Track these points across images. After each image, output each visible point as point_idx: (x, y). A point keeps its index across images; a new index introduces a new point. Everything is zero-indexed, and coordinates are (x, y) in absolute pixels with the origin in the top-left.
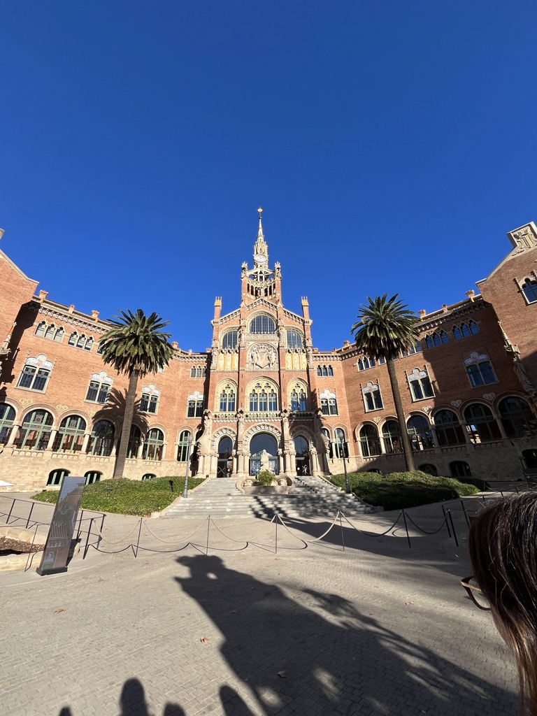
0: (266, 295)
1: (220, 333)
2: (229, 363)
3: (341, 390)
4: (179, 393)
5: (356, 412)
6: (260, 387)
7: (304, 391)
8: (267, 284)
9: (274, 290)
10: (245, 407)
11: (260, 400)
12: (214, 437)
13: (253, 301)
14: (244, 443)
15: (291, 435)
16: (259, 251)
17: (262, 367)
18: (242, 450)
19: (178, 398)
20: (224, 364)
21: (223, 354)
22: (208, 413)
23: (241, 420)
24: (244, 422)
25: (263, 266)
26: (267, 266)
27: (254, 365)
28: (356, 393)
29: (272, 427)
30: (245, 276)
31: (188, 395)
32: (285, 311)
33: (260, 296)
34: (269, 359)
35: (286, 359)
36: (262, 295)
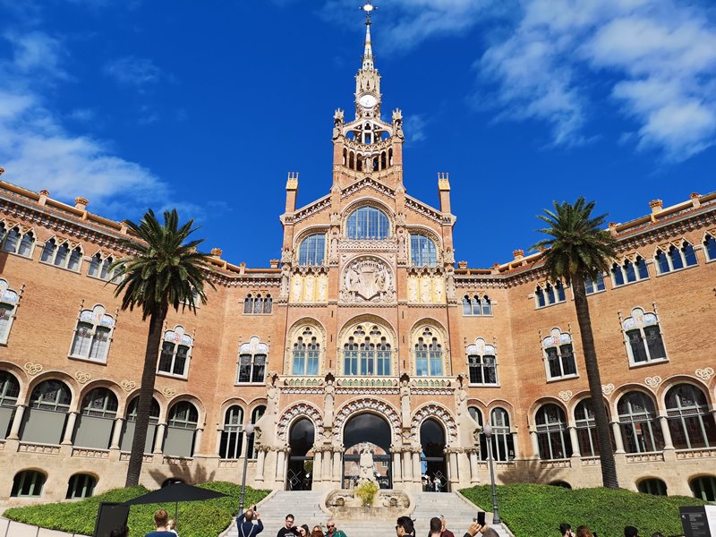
0: (376, 169)
1: (296, 236)
2: (309, 291)
3: (505, 341)
4: (225, 341)
5: (530, 381)
6: (363, 333)
7: (439, 342)
8: (379, 147)
9: (390, 159)
10: (337, 368)
11: (363, 355)
12: (283, 418)
13: (353, 180)
14: (334, 430)
15: (414, 419)
16: (364, 87)
17: (366, 299)
18: (330, 443)
19: (223, 350)
20: (303, 292)
21: (301, 273)
22: (275, 377)
23: (330, 389)
24: (333, 394)
25: (372, 115)
26: (379, 114)
27: (354, 294)
28: (530, 347)
29: (382, 403)
30: (339, 135)
31: (240, 344)
32: (408, 200)
33: (365, 171)
34: (379, 285)
35: (409, 284)
36: (369, 171)
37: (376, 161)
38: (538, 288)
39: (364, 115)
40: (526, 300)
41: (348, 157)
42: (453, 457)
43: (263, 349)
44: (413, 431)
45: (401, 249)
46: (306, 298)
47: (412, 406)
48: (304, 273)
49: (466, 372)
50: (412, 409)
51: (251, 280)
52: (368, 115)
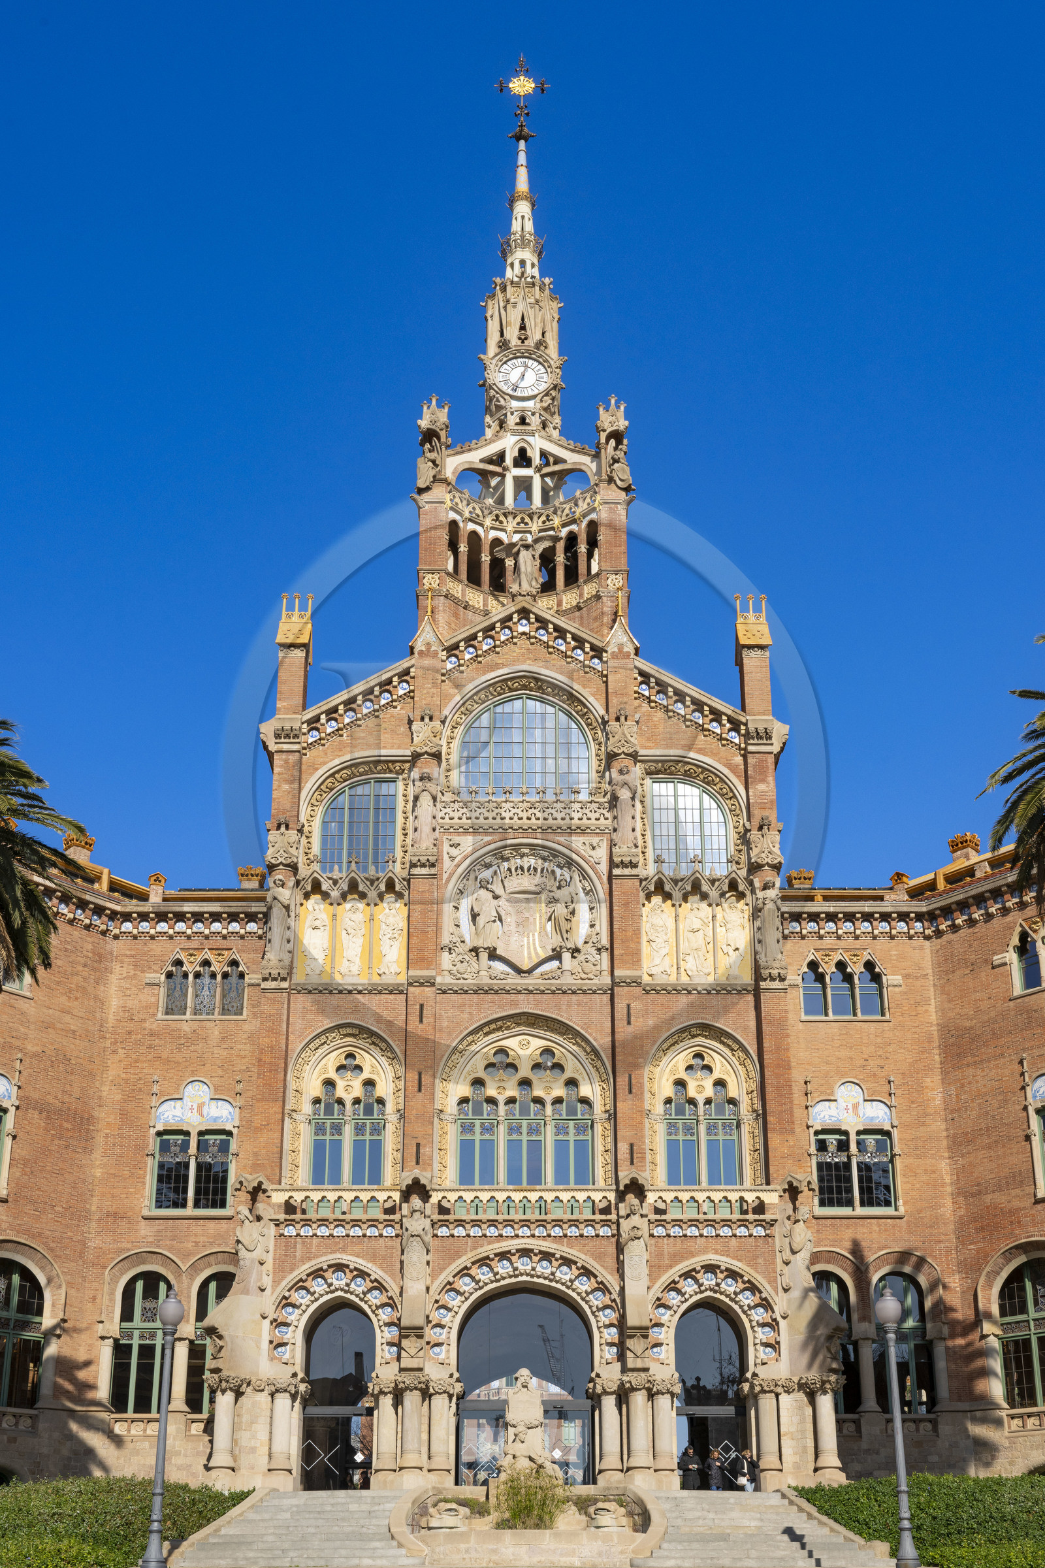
0: (548, 587)
1: (309, 785)
2: (352, 950)
3: (921, 1090)
4: (110, 1093)
5: (988, 1199)
6: (513, 1066)
7: (733, 1092)
8: (557, 521)
9: (590, 555)
10: (436, 1166)
11: (511, 1130)
12: (285, 1303)
13: (479, 618)
14: (430, 1334)
15: (660, 1304)
16: (512, 334)
17: (519, 971)
18: (421, 1370)
19: (106, 1119)
20: (333, 950)
21: (325, 896)
22: (256, 1192)
23: (417, 1224)
24: (428, 1238)
25: (535, 421)
26: (557, 420)
27: (484, 956)
28: (995, 1103)
29: (567, 1262)
30: (435, 479)
31: (154, 1101)
32: (645, 676)
33: (514, 588)
34: (558, 928)
35: (645, 926)
36: (526, 587)
37: (547, 560)
38: (1024, 936)
39: (512, 420)
40: (985, 974)
41: (463, 548)
42: (767, 1403)
43: (223, 1114)
44: (655, 1334)
45: (626, 823)
46: (343, 967)
47: (655, 1268)
48: (335, 894)
49: (808, 1174)
50: (653, 1277)
51: (180, 917)
52: (523, 421)
